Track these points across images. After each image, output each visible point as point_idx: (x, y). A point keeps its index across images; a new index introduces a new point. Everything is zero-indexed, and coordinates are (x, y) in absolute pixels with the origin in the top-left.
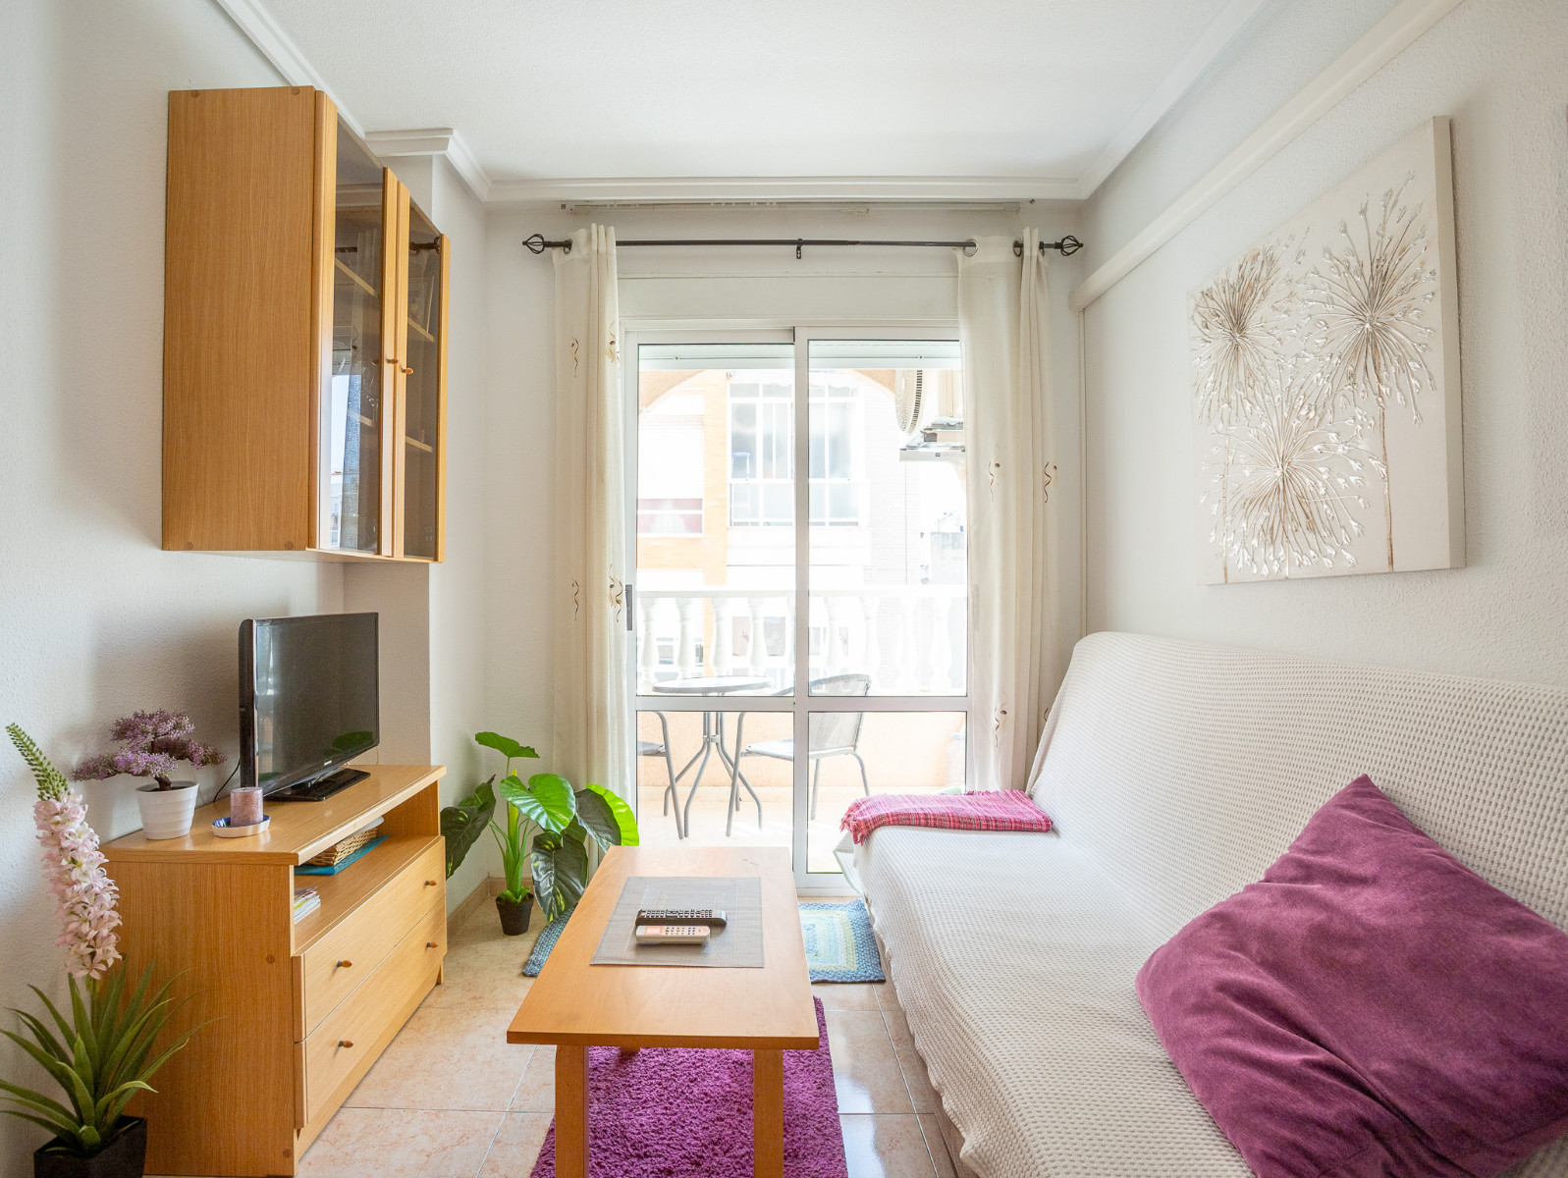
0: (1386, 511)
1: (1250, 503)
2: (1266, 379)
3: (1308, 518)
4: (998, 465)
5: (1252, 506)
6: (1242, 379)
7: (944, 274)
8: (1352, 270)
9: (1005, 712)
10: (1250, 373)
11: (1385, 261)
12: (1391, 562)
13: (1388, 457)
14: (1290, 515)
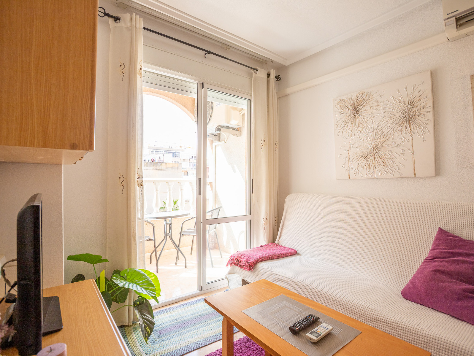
0: (413, 162)
1: (360, 158)
2: (367, 126)
3: (384, 163)
4: (265, 141)
5: (361, 159)
6: (357, 125)
7: (247, 77)
8: (401, 102)
9: (267, 219)
10: (360, 123)
11: (413, 101)
12: (415, 174)
13: (414, 149)
14: (377, 162)
